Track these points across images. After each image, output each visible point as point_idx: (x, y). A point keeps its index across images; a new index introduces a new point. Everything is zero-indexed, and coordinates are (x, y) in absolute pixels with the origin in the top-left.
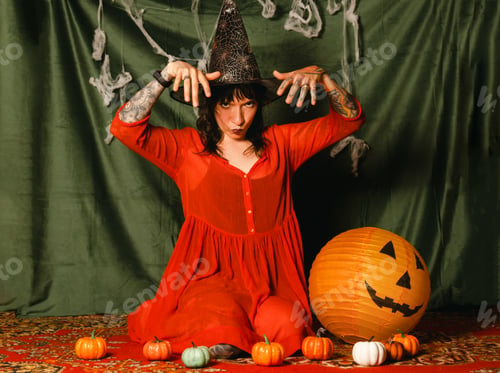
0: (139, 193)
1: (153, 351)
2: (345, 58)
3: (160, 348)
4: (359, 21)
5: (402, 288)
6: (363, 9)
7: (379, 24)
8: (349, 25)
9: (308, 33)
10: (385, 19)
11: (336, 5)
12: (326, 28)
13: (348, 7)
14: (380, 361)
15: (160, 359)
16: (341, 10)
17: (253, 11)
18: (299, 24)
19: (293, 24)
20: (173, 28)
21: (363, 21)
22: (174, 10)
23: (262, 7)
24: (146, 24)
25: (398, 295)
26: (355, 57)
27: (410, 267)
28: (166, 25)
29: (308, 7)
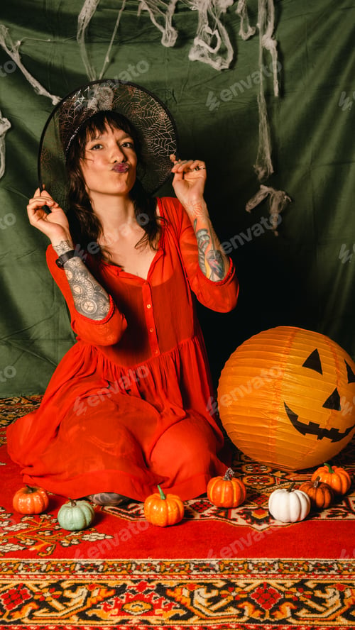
0: (26, 259)
1: (24, 504)
2: (262, 93)
3: (32, 500)
4: (278, 47)
5: (330, 410)
6: (282, 33)
7: (303, 49)
8: (266, 53)
9: (216, 65)
10: (310, 43)
11: (250, 29)
12: (239, 56)
13: (264, 30)
14: (303, 517)
15: (33, 514)
16: (257, 33)
17: (152, 38)
18: (206, 54)
19: (198, 53)
20: (56, 62)
21: (283, 47)
22: (57, 39)
23: (162, 33)
24: (25, 59)
25: (325, 419)
26: (273, 91)
27: (341, 382)
28: (48, 59)
29: (216, 32)
